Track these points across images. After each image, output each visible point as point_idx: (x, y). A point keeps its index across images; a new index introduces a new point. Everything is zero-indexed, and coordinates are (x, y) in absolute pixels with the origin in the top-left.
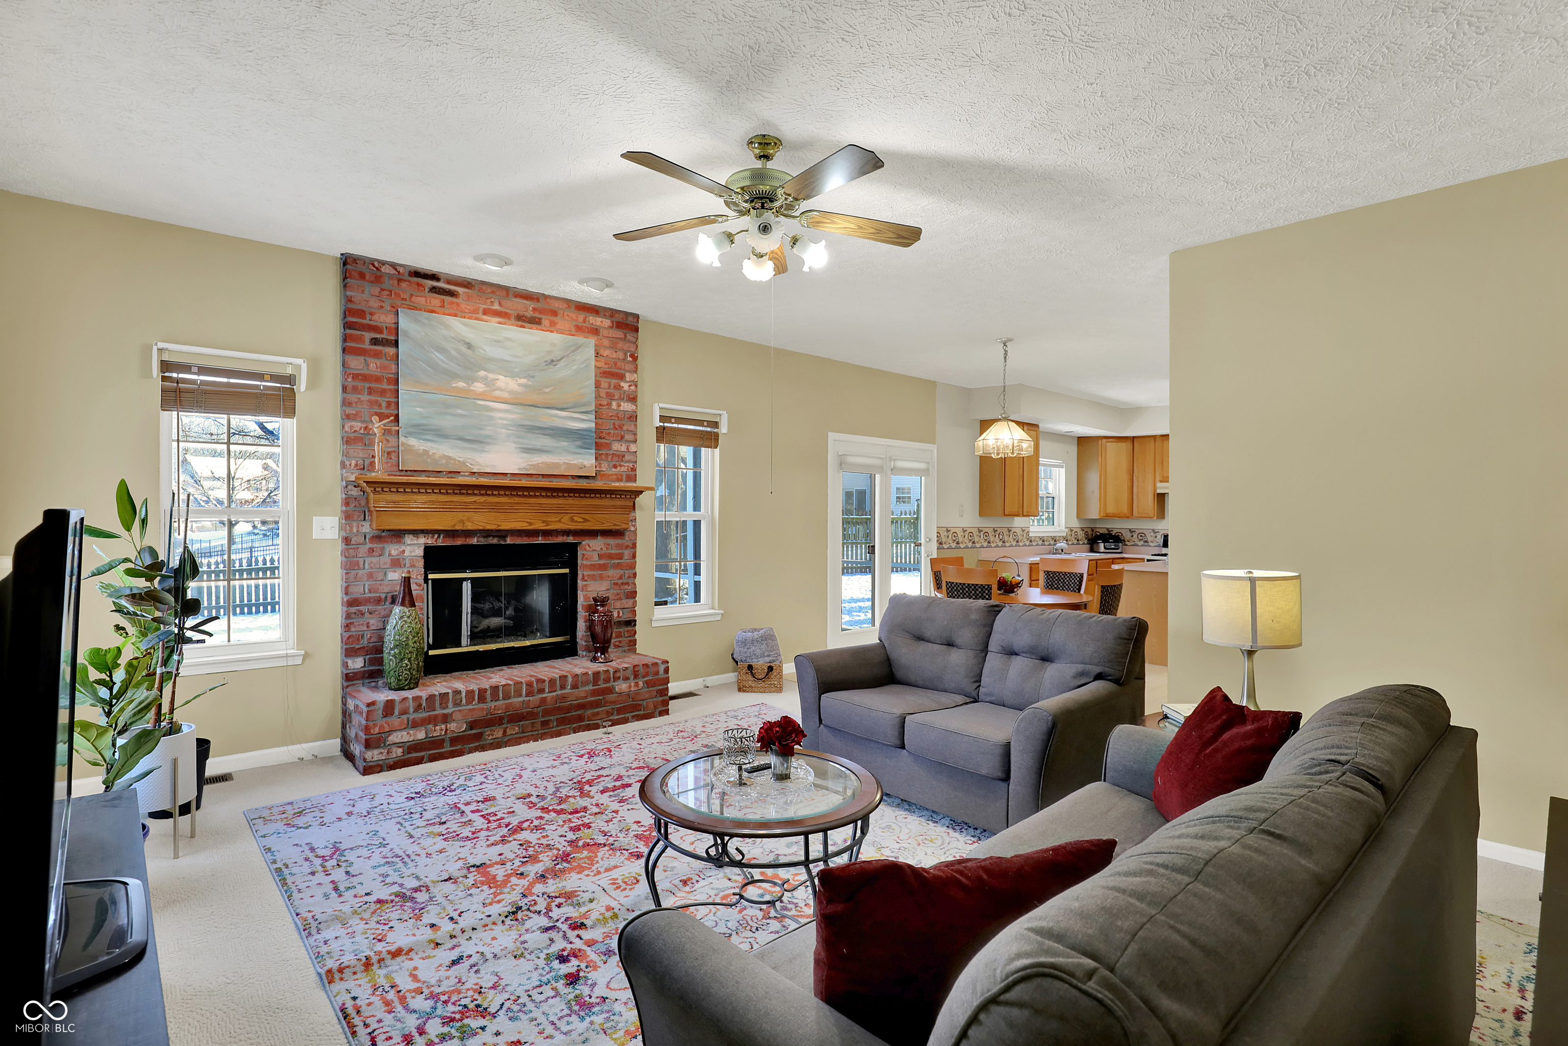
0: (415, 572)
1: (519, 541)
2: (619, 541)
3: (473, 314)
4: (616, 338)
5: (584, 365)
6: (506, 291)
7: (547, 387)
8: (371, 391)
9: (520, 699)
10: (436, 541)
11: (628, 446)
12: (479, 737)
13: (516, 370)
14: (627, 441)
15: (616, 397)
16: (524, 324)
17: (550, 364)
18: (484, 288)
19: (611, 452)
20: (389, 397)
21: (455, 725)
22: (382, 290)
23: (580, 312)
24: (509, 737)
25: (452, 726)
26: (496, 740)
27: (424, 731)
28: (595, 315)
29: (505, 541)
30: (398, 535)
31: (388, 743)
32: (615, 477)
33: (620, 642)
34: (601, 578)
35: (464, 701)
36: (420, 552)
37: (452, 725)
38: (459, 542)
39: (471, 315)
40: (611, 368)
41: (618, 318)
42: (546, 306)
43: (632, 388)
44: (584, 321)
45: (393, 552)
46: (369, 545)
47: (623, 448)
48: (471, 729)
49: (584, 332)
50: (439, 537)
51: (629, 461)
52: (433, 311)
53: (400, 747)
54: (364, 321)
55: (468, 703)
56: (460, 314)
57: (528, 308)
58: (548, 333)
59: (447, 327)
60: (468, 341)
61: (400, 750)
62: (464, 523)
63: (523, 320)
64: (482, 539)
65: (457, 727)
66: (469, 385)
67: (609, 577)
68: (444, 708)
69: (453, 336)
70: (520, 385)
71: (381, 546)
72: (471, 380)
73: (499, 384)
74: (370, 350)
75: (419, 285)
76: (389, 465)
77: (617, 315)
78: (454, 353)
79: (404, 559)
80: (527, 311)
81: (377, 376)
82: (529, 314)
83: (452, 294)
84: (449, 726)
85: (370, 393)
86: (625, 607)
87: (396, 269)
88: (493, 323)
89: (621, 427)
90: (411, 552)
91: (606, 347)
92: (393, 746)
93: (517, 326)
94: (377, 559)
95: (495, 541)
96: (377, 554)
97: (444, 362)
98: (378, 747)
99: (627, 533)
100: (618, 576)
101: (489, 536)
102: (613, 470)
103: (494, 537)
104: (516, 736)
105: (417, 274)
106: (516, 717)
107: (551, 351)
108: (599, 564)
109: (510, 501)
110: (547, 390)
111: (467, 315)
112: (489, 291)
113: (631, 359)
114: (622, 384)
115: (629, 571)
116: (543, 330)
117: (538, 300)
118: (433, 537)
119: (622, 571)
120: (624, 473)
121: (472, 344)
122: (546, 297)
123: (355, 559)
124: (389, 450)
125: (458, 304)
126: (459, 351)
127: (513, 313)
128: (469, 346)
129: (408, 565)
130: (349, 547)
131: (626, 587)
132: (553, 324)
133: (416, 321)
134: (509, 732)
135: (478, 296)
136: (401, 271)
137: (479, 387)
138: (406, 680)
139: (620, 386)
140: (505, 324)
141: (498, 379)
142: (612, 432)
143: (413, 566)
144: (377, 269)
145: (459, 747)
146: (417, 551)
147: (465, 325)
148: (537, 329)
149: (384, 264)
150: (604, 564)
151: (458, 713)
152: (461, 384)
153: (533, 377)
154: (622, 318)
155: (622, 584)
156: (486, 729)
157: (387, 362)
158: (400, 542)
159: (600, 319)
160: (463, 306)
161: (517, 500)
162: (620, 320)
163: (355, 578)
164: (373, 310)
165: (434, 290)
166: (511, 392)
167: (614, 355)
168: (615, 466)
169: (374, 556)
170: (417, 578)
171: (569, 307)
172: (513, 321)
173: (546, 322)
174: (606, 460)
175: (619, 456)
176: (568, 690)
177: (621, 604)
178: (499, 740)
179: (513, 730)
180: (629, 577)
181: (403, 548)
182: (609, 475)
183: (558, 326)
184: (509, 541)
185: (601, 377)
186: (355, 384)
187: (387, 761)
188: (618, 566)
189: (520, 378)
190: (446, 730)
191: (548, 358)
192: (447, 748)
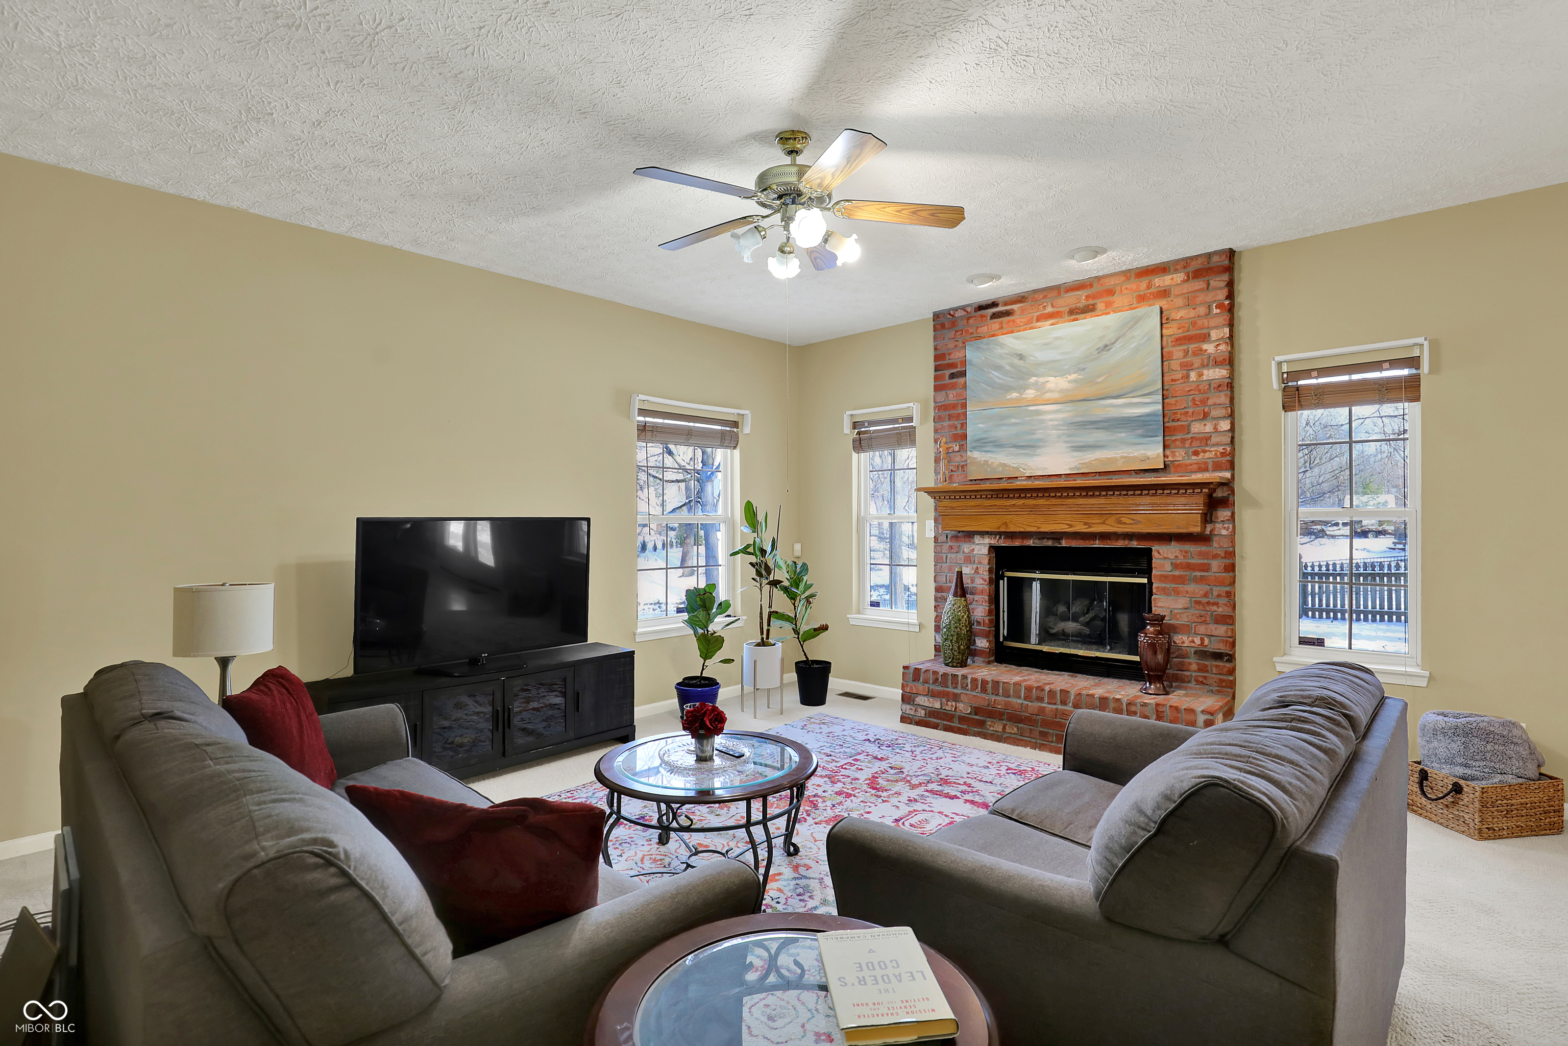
0: (982, 568)
1: (1075, 544)
2: (1204, 548)
3: (1028, 325)
4: (1194, 291)
5: (1145, 339)
6: (1058, 290)
7: (1100, 376)
8: (950, 417)
9: (1019, 701)
10: (998, 542)
11: (1216, 425)
12: (982, 724)
13: (1066, 367)
14: (1214, 418)
15: (1196, 365)
16: (1076, 317)
17: (1103, 350)
18: (1036, 296)
19: (1190, 436)
20: (962, 420)
21: (963, 705)
22: (956, 332)
23: (1142, 279)
24: (1008, 735)
25: (961, 706)
26: (996, 733)
27: (939, 703)
28: (1162, 274)
29: (1060, 544)
30: (969, 535)
31: (915, 703)
32: (1195, 467)
33: (1205, 677)
34: (1177, 593)
35: (969, 686)
36: (985, 550)
37: (960, 704)
38: (1017, 543)
39: (1025, 326)
40: (1188, 331)
41: (1195, 265)
42: (1100, 288)
43: (1221, 347)
44: (1149, 287)
45: (966, 550)
46: (950, 544)
47: (1209, 428)
48: (976, 714)
49: (1149, 299)
50: (1000, 538)
51: (1217, 444)
52: (993, 336)
53: (924, 709)
54: (945, 362)
55: (972, 690)
56: (1016, 329)
57: (1080, 298)
58: (1103, 316)
59: (1002, 345)
60: (1020, 353)
61: (923, 712)
62: (1007, 525)
63: (1076, 312)
64: (1037, 541)
65: (964, 708)
66: (1021, 394)
67: (1187, 592)
68: (954, 688)
69: (1007, 352)
70: (1069, 382)
71: (958, 544)
72: (1025, 388)
73: (1049, 386)
74: (949, 384)
75: (982, 316)
76: (963, 476)
77: (1194, 263)
78: (1008, 367)
79: (974, 557)
80: (1080, 302)
81: (953, 404)
82: (1083, 303)
83: (1008, 313)
84: (958, 704)
85: (949, 420)
86: (1214, 634)
87: (965, 310)
88: (1046, 326)
89: (1204, 402)
90: (979, 551)
91: (1179, 308)
92: (919, 706)
93: (1070, 321)
94: (955, 555)
95: (1049, 543)
96: (955, 551)
97: (999, 378)
98: (909, 704)
99: (1215, 539)
100: (1201, 592)
101: (1043, 538)
102: (1193, 457)
103: (1048, 539)
104: (1014, 736)
105: (981, 307)
106: (1015, 718)
107: (1104, 336)
108: (1174, 576)
109: (1047, 503)
110: (1100, 380)
111: (1022, 328)
112: (1041, 297)
113: (1218, 311)
114: (1205, 346)
115: (1219, 588)
116: (1097, 316)
117: (1091, 285)
118: (995, 538)
119: (1209, 587)
120: (1210, 461)
121: (1024, 354)
122: (1098, 278)
123: (941, 554)
124: (963, 464)
125: (1014, 321)
126: (1012, 365)
127: (1066, 309)
128: (1021, 357)
129: (976, 562)
130: (937, 544)
131: (1215, 608)
132: (1108, 305)
133: (978, 349)
134: (1008, 730)
135: (1031, 306)
136: (969, 311)
137: (1030, 393)
138: (949, 658)
139: (1201, 350)
140: (1057, 323)
141: (1048, 382)
142: (1191, 410)
143: (980, 563)
144: (952, 316)
145: (965, 727)
146: (983, 550)
147: (1016, 338)
148: (1091, 317)
149: (957, 310)
150: (1180, 576)
151: (965, 696)
152: (1015, 395)
153: (1084, 369)
154: (1202, 264)
155: (1208, 603)
156: (988, 719)
157: (961, 390)
158: (970, 541)
159: (1170, 277)
160: (1018, 321)
161: (1054, 501)
162: (1198, 267)
163: (940, 569)
164: (951, 351)
165: (995, 316)
166: (1061, 391)
167: (1192, 313)
168: (1196, 453)
169: (953, 553)
170: (983, 574)
171: (1128, 279)
172: (1067, 317)
173: (1100, 306)
174: (1183, 447)
175: (1201, 439)
176: (1069, 708)
177: (1206, 629)
178: (999, 734)
179: (1012, 729)
180: (1219, 596)
181: (973, 547)
182: (1187, 465)
183: (1115, 305)
184: (1064, 543)
185: (1173, 346)
186: (939, 414)
187: (915, 717)
188: (1202, 580)
189: (1070, 374)
190: (956, 708)
191: (1101, 345)
192: (956, 724)
